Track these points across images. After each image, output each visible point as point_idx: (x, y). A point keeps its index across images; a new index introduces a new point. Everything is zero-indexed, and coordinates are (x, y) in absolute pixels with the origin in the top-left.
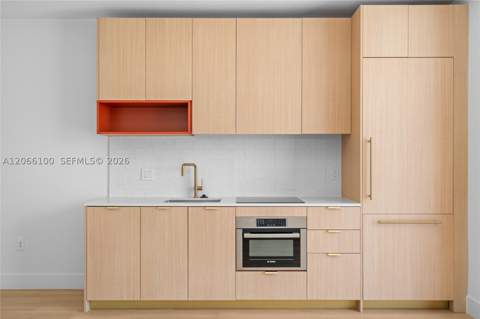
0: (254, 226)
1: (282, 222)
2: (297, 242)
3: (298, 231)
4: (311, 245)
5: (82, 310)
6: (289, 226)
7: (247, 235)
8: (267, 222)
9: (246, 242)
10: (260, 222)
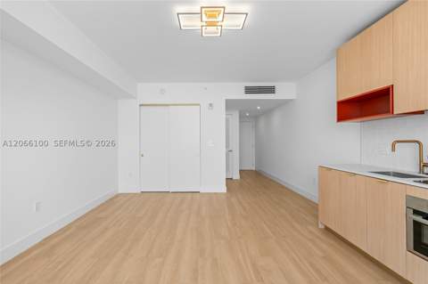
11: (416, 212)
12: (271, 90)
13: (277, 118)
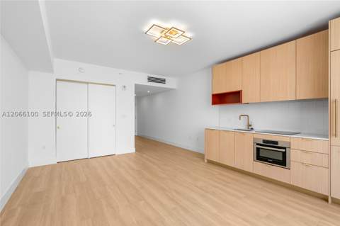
0: (262, 143)
1: (276, 143)
2: (284, 154)
3: (285, 148)
4: (293, 156)
5: (204, 161)
6: (280, 145)
7: (258, 146)
8: (268, 142)
9: (258, 149)
10: (264, 141)
11: (258, 144)
12: (163, 81)
13: (159, 100)
